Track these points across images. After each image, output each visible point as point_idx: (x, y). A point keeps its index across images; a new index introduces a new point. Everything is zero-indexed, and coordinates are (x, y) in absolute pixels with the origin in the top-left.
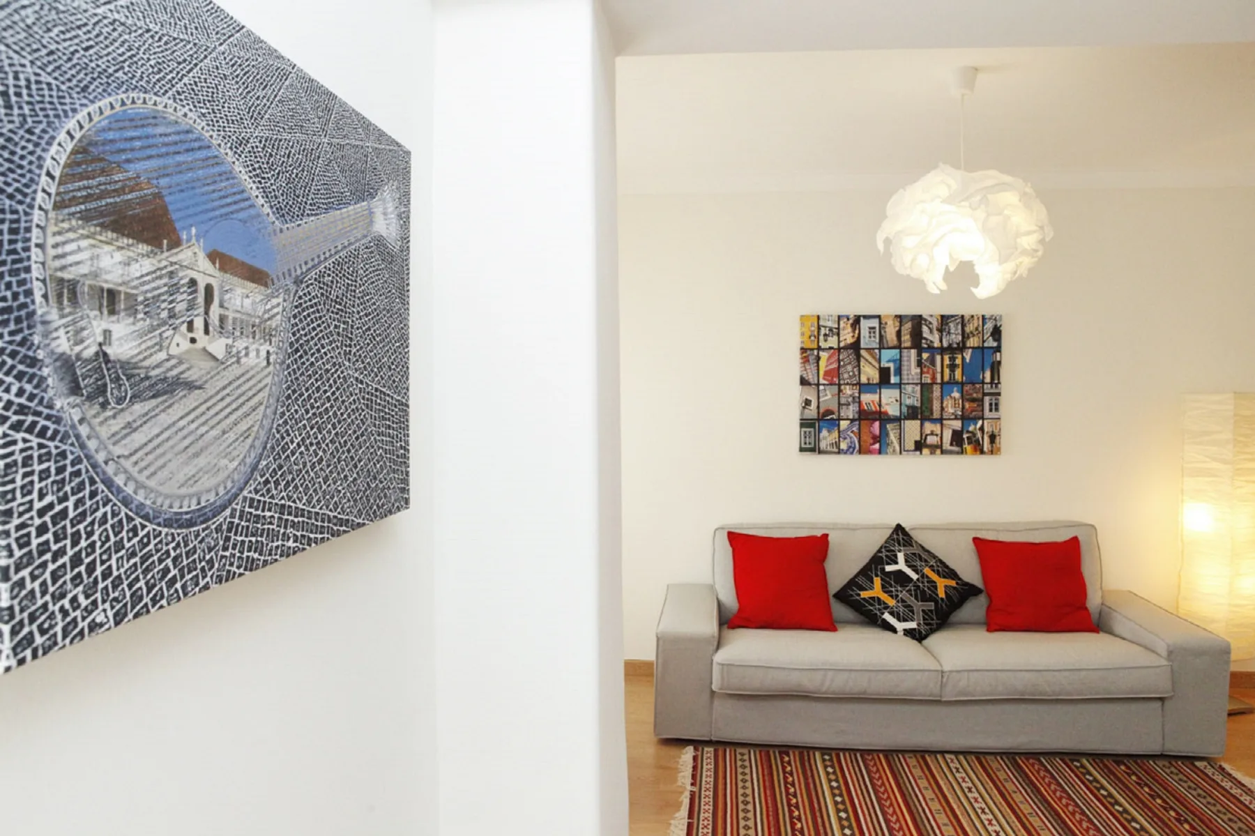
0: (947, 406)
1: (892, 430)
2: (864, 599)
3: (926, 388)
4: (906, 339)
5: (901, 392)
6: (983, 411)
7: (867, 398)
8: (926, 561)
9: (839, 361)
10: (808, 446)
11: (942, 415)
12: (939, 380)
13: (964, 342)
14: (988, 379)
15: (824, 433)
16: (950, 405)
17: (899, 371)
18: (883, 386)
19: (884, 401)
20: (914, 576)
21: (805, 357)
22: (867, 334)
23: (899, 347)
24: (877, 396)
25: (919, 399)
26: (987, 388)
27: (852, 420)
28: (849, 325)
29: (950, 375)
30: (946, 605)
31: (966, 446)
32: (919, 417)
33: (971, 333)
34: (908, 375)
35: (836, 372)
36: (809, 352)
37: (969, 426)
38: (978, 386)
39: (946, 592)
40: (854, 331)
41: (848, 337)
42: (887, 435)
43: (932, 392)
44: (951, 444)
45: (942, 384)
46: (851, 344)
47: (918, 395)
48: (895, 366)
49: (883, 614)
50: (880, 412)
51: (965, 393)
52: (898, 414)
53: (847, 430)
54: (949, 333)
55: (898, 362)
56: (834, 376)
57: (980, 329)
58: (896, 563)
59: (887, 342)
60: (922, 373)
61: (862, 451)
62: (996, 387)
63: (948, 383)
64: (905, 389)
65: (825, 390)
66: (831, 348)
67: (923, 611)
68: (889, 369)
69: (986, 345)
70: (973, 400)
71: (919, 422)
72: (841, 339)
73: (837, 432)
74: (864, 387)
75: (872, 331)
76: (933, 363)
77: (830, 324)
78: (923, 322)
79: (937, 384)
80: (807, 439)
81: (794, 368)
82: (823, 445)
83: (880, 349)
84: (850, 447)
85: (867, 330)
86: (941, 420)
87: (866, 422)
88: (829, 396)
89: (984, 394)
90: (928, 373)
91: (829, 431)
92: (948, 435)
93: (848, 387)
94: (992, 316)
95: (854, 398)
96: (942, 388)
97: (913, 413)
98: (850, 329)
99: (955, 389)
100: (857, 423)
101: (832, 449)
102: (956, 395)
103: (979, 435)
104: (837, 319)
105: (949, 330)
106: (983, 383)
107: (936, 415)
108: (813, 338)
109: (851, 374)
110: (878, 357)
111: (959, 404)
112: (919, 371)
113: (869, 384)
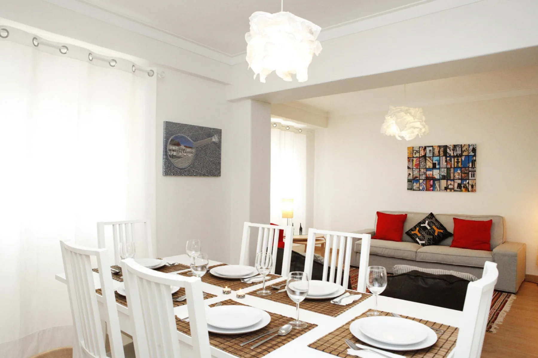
0: (456, 175)
1: (437, 183)
2: (412, 234)
3: (448, 169)
4: (442, 153)
5: (440, 171)
6: (469, 177)
7: (429, 173)
8: (435, 224)
9: (419, 161)
10: (410, 188)
11: (454, 178)
12: (453, 167)
13: (462, 154)
14: (471, 166)
15: (415, 184)
16: (457, 175)
17: (439, 164)
18: (434, 169)
19: (434, 174)
20: (429, 228)
21: (409, 160)
22: (429, 152)
23: (439, 156)
24: (432, 172)
26: (470, 169)
27: (424, 180)
29: (457, 165)
30: (437, 237)
31: (463, 189)
32: (446, 179)
33: (465, 150)
34: (442, 165)
35: (418, 164)
36: (410, 158)
37: (464, 182)
38: (467, 168)
39: (438, 234)
40: (424, 151)
41: (422, 153)
42: (435, 185)
43: (450, 171)
44: (457, 188)
46: (424, 155)
47: (446, 172)
49: (416, 238)
50: (433, 177)
51: (462, 171)
52: (439, 178)
53: (422, 183)
54: (457, 151)
55: (439, 161)
56: (418, 166)
57: (468, 149)
58: (425, 224)
59: (435, 154)
60: (447, 164)
61: (427, 190)
62: (474, 169)
63: (456, 168)
65: (415, 170)
66: (417, 157)
67: (428, 238)
68: (436, 163)
69: (470, 154)
70: (465, 173)
71: (446, 181)
72: (420, 154)
74: (427, 169)
75: (430, 151)
76: (451, 161)
77: (416, 149)
78: (447, 147)
79: (452, 168)
80: (410, 186)
81: (406, 163)
82: (414, 188)
83: (433, 157)
85: (429, 151)
86: (454, 180)
87: (428, 180)
88: (416, 172)
89: (469, 171)
90: (449, 164)
91: (416, 183)
92: (456, 185)
93: (422, 169)
94: (472, 144)
95: (424, 173)
96: (454, 169)
97: (444, 178)
98: (423, 151)
99: (459, 170)
101: (417, 189)
102: (459, 171)
103: (467, 185)
104: (419, 148)
105: (457, 149)
106: (469, 167)
107: (452, 178)
108: (411, 154)
109: (423, 165)
110: (432, 159)
111: (460, 175)
112: (446, 164)
113: (429, 168)
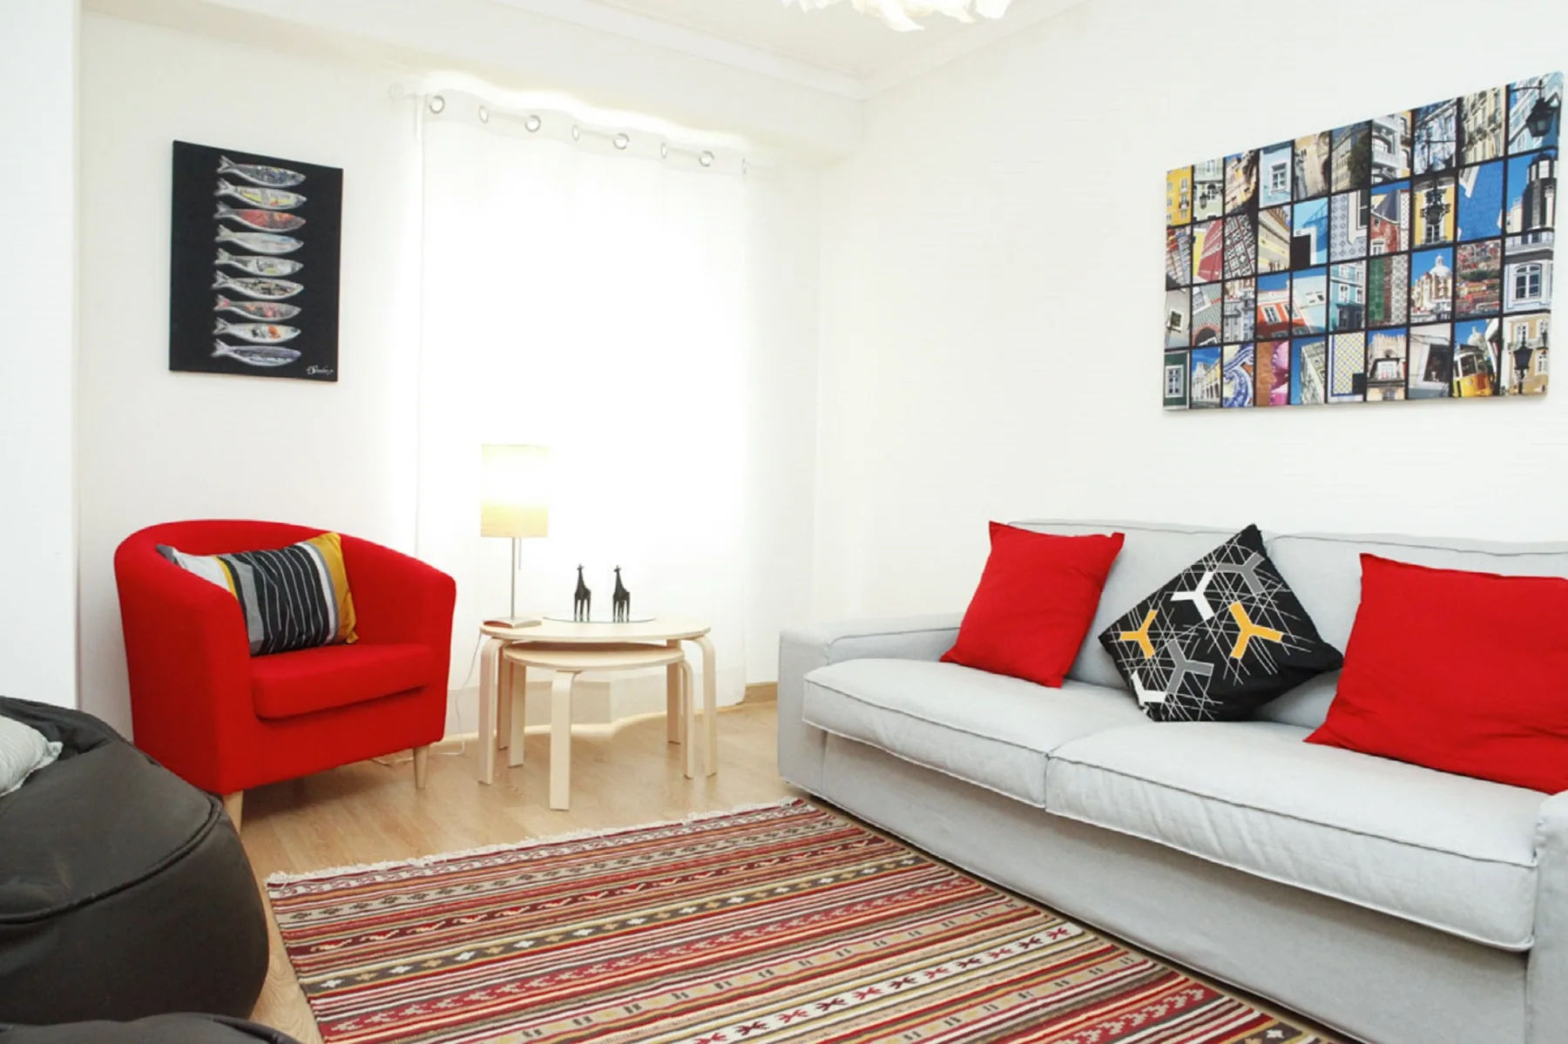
0: (1420, 297)
1: (1311, 356)
2: (1123, 646)
3: (1376, 266)
4: (1341, 172)
5: (1328, 281)
6: (1501, 298)
7: (1271, 301)
8: (1246, 589)
9: (1224, 239)
10: (1175, 395)
11: (1408, 316)
12: (1404, 246)
13: (1460, 155)
14: (1515, 224)
15: (1199, 371)
16: (1426, 295)
17: (1326, 241)
18: (1295, 273)
19: (1297, 302)
20: (1206, 612)
21: (1173, 242)
22: (1271, 182)
23: (1328, 194)
24: (1287, 293)
25: (1364, 290)
26: (1513, 245)
27: (1244, 344)
28: (1241, 172)
29: (1429, 230)
30: (1242, 674)
31: (1460, 378)
32: (1363, 326)
33: (1479, 131)
34: (1342, 244)
35: (1218, 258)
36: (1178, 232)
37: (1468, 333)
38: (1491, 244)
39: (1248, 650)
40: (1248, 181)
41: (1238, 194)
42: (1303, 366)
43: (1389, 273)
44: (1427, 377)
45: (1412, 250)
46: (1244, 204)
47: (1362, 282)
48: (1318, 230)
49: (1133, 671)
50: (1290, 325)
51: (1459, 263)
52: (1322, 323)
53: (1234, 362)
54: (1429, 142)
55: (1325, 222)
56: (1218, 272)
57: (1501, 118)
58: (1194, 588)
59: (1305, 187)
60: (1369, 237)
61: (1258, 401)
62: (1536, 240)
63: (1423, 249)
64: (1336, 274)
65: (1201, 293)
66: (1212, 218)
67: (1188, 676)
68: (1308, 237)
69: (1513, 150)
70: (1479, 277)
71: (1362, 335)
72: (1227, 199)
73: (1218, 367)
74: (1260, 280)
75: (1278, 172)
76: (1392, 212)
77: (1210, 176)
78: (1374, 133)
79: (1399, 253)
80: (1174, 382)
81: (1154, 260)
82: (1197, 393)
83: (1292, 204)
84: (1239, 393)
85: (1271, 172)
87: (1266, 344)
88: (1208, 305)
89: (1505, 260)
90: (1382, 233)
91: (1206, 367)
92: (1420, 359)
93: (1237, 283)
94: (1532, 81)
95: (1246, 302)
96: (1410, 262)
97: (1351, 320)
98: (1241, 178)
99: (1439, 258)
100: (1251, 348)
101: (1210, 400)
102: (1441, 270)
103: (1490, 353)
104: (1221, 165)
105: (1429, 135)
106: (1504, 235)
107: (1397, 317)
108: (1184, 206)
109: (1243, 259)
110: (1289, 218)
111: (1446, 289)
112: (1364, 233)
113: (1272, 273)
